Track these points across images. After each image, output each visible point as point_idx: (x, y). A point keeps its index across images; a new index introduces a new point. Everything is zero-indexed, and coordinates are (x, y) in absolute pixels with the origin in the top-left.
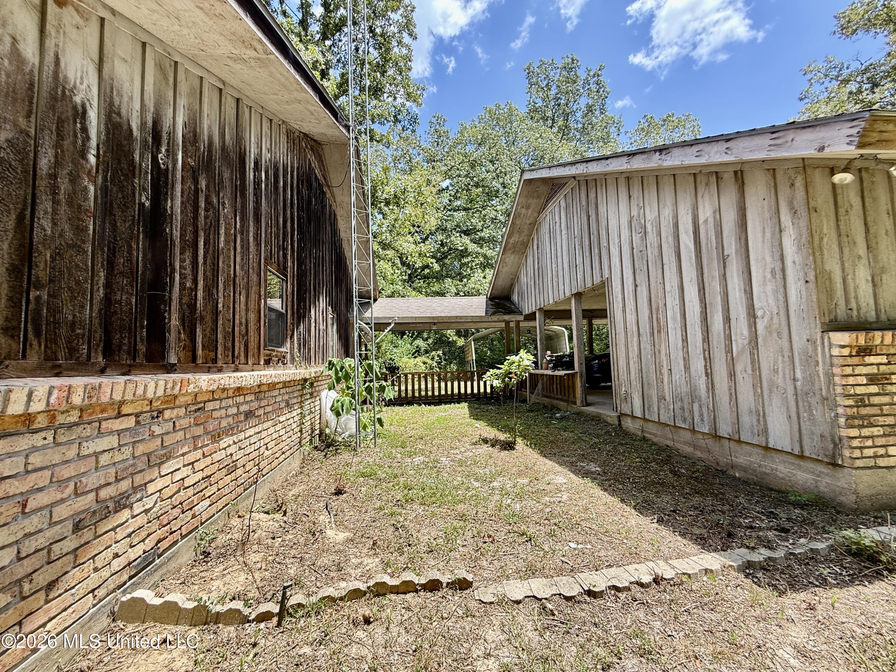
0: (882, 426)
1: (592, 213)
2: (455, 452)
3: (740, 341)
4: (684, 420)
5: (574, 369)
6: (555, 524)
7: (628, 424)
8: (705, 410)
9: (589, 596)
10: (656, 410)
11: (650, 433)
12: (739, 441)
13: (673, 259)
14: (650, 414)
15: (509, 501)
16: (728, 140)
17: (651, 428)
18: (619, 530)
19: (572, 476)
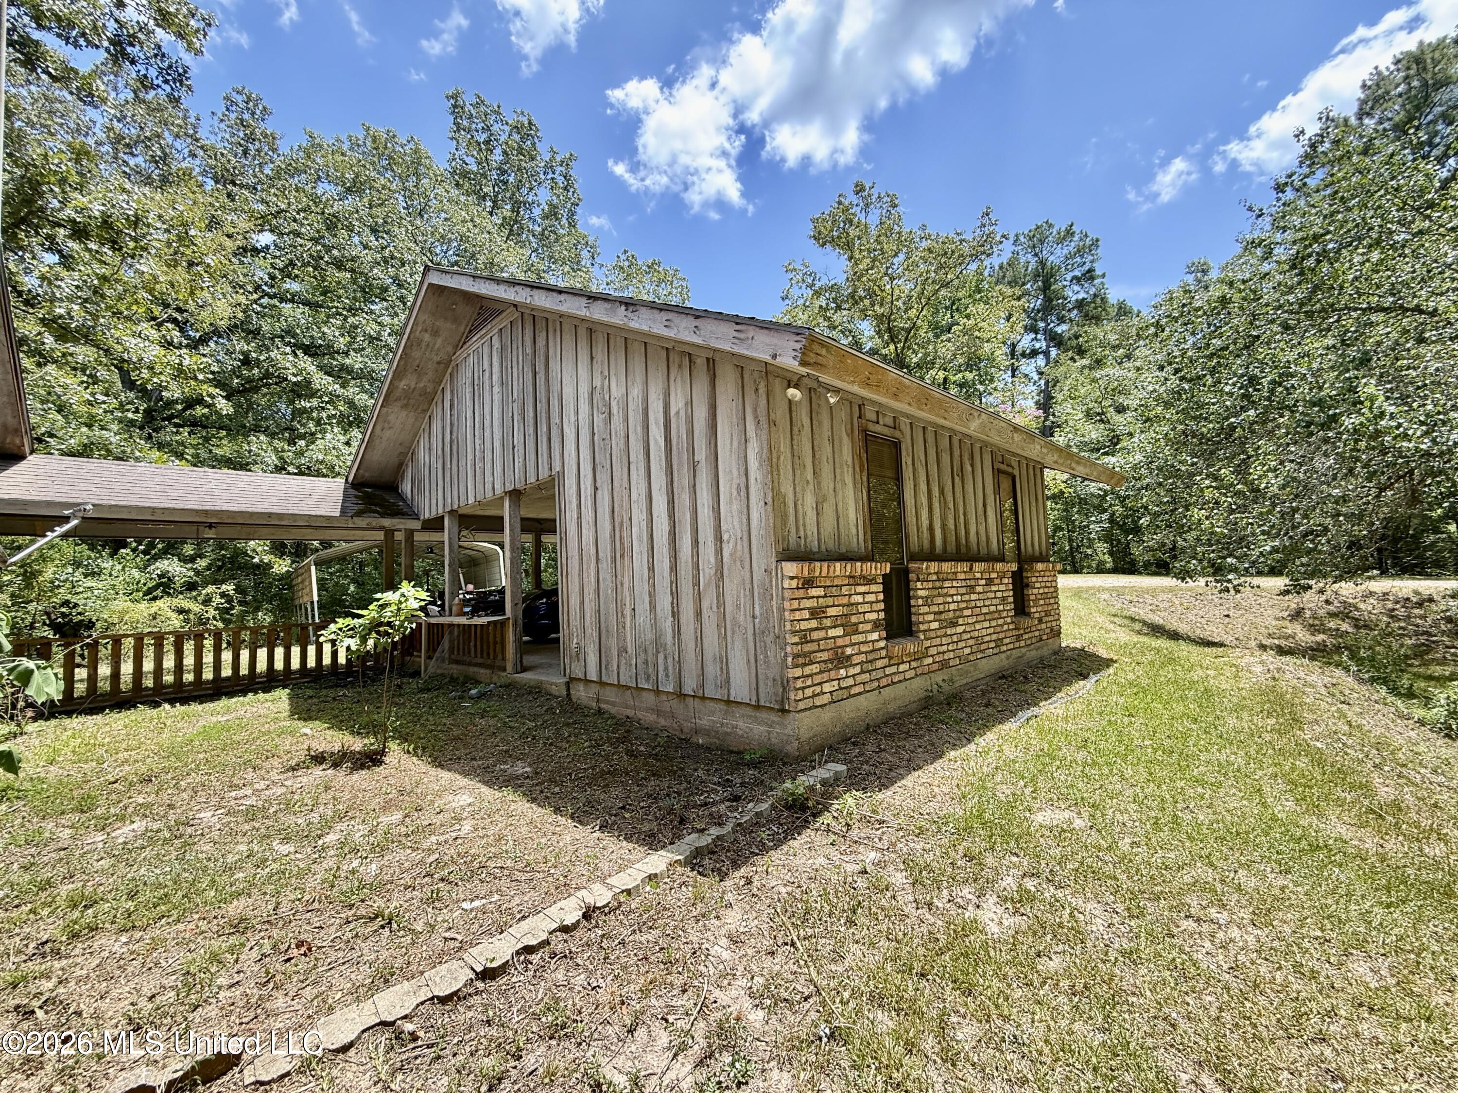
0: (819, 662)
1: (541, 368)
2: (241, 793)
3: (707, 570)
4: (648, 678)
5: (504, 614)
6: (442, 880)
7: (581, 693)
8: (670, 660)
9: (483, 980)
10: (615, 668)
11: (607, 702)
12: (703, 698)
13: (641, 457)
14: (608, 674)
15: (355, 864)
16: (697, 317)
17: (610, 695)
18: (545, 857)
19: (484, 789)
